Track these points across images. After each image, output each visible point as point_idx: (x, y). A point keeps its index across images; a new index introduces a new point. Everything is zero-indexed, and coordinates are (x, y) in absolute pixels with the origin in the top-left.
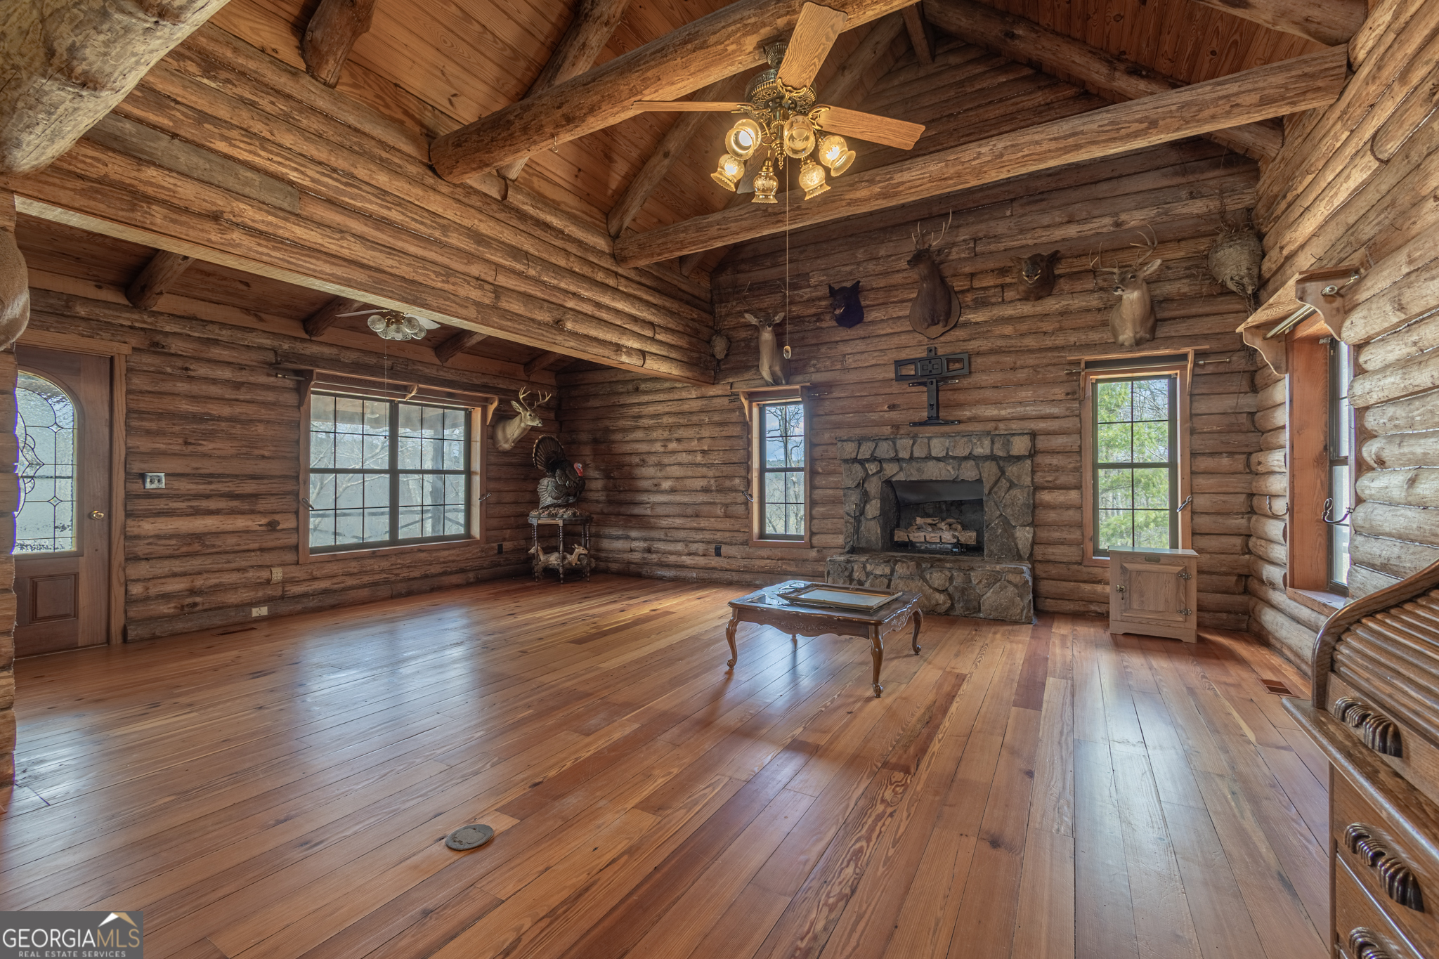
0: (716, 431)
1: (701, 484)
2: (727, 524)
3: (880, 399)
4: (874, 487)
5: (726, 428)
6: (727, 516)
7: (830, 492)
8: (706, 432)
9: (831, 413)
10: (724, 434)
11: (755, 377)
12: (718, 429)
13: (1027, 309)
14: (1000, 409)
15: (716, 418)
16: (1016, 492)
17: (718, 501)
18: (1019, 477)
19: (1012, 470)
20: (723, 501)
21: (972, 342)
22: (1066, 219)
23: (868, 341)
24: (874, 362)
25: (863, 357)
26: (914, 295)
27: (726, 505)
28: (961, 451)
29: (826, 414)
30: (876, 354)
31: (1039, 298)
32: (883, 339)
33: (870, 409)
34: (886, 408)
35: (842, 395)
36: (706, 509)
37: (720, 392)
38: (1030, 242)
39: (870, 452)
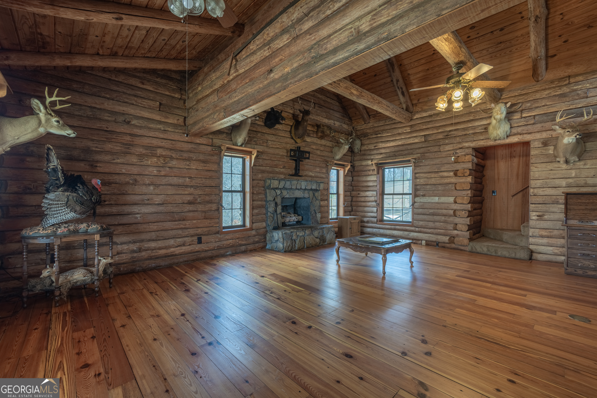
0: (201, 166)
1: (189, 199)
2: (207, 222)
3: (281, 162)
4: (279, 200)
5: (208, 165)
6: (205, 218)
7: (260, 203)
8: (194, 166)
9: (262, 166)
10: (206, 168)
11: (225, 139)
12: (202, 165)
13: (319, 141)
14: (312, 173)
15: (202, 157)
16: (317, 202)
17: (199, 209)
18: (318, 196)
19: (316, 194)
20: (203, 209)
21: (306, 148)
22: (326, 117)
23: (277, 137)
24: (278, 146)
25: (275, 143)
26: (292, 124)
27: (205, 212)
28: (309, 187)
29: (259, 166)
30: (279, 143)
31: (322, 139)
32: (282, 138)
33: (276, 166)
34: (282, 167)
35: (267, 158)
36: (191, 214)
37: (204, 142)
38: (319, 120)
39: (283, 186)
